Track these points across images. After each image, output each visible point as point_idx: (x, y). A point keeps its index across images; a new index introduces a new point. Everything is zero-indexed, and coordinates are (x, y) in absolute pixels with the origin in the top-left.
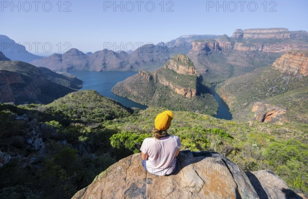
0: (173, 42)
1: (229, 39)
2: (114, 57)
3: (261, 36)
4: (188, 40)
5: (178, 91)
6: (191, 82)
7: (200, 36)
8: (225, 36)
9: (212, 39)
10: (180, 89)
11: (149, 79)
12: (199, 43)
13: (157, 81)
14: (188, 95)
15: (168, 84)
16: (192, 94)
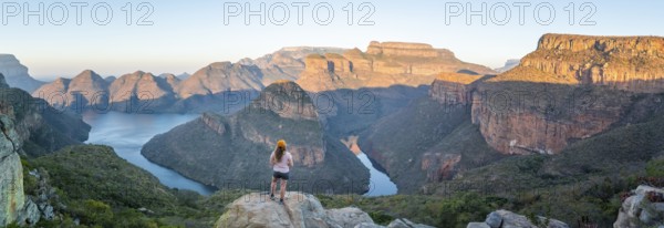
0: (268, 58)
1: (364, 55)
3: (404, 52)
4: (295, 54)
6: (311, 133)
7: (315, 49)
8: (356, 49)
9: (338, 54)
11: (221, 130)
12: (316, 60)
13: (239, 134)
14: (308, 161)
15: (262, 140)
16: (315, 159)
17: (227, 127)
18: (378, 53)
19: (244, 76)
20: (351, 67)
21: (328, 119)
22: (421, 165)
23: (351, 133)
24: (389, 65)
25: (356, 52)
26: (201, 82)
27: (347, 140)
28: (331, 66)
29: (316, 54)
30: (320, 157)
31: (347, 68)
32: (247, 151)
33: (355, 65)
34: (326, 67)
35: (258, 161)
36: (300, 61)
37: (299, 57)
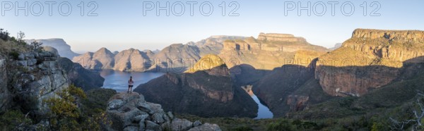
0: (203, 42)
1: (256, 41)
2: (140, 56)
4: (218, 40)
5: (211, 95)
6: (225, 84)
7: (229, 37)
10: (212, 92)
11: (176, 81)
12: (229, 43)
13: (186, 84)
14: (224, 99)
15: (199, 88)
16: (228, 98)
17: (180, 80)
18: (264, 40)
19: (190, 52)
20: (249, 47)
21: (236, 76)
22: (287, 102)
23: (248, 84)
24: (269, 46)
25: (252, 39)
26: (166, 55)
27: (246, 87)
28: (238, 47)
29: (230, 40)
30: (231, 97)
31: (246, 48)
32: (190, 93)
33: (251, 46)
34: (235, 47)
35: (196, 99)
36: (220, 44)
37: (220, 41)
